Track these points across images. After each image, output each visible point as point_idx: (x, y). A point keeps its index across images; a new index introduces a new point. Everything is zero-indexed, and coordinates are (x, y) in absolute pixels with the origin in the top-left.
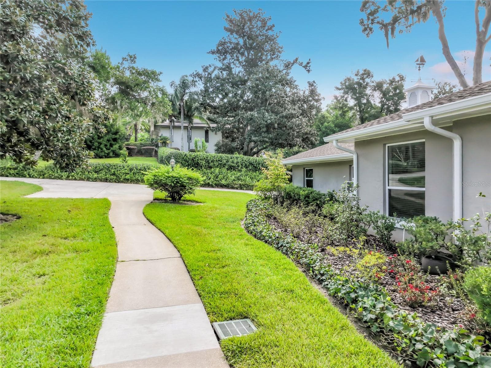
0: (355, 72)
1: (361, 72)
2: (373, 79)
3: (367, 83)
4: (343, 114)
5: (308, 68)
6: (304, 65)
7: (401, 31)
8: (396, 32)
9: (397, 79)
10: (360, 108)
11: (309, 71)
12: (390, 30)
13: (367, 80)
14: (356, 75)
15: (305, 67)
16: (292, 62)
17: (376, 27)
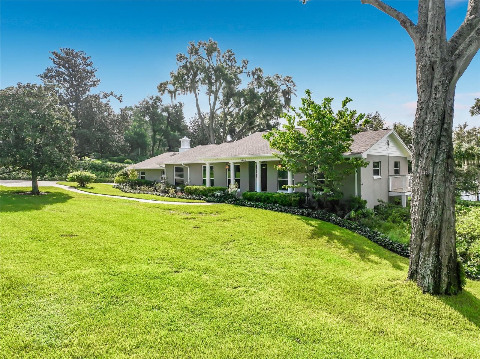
0: (150, 96)
1: (154, 98)
2: (162, 103)
3: (158, 106)
4: (140, 126)
5: (120, 100)
6: (117, 97)
7: (179, 94)
8: (177, 95)
9: (178, 105)
10: (153, 123)
11: (121, 101)
12: (173, 94)
13: (158, 104)
14: (151, 99)
15: (119, 98)
16: (109, 94)
17: (166, 92)
